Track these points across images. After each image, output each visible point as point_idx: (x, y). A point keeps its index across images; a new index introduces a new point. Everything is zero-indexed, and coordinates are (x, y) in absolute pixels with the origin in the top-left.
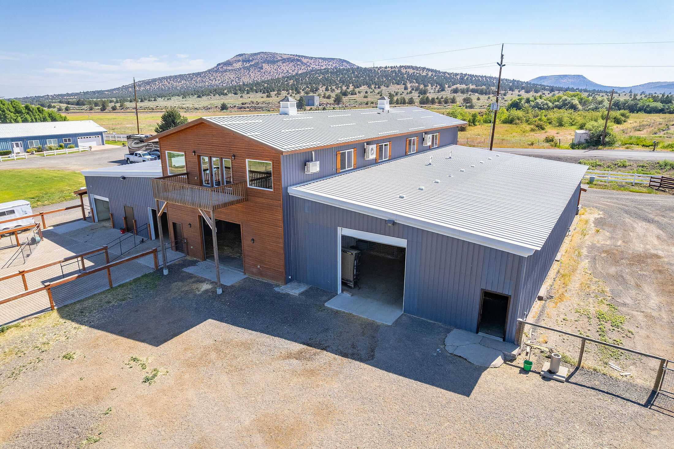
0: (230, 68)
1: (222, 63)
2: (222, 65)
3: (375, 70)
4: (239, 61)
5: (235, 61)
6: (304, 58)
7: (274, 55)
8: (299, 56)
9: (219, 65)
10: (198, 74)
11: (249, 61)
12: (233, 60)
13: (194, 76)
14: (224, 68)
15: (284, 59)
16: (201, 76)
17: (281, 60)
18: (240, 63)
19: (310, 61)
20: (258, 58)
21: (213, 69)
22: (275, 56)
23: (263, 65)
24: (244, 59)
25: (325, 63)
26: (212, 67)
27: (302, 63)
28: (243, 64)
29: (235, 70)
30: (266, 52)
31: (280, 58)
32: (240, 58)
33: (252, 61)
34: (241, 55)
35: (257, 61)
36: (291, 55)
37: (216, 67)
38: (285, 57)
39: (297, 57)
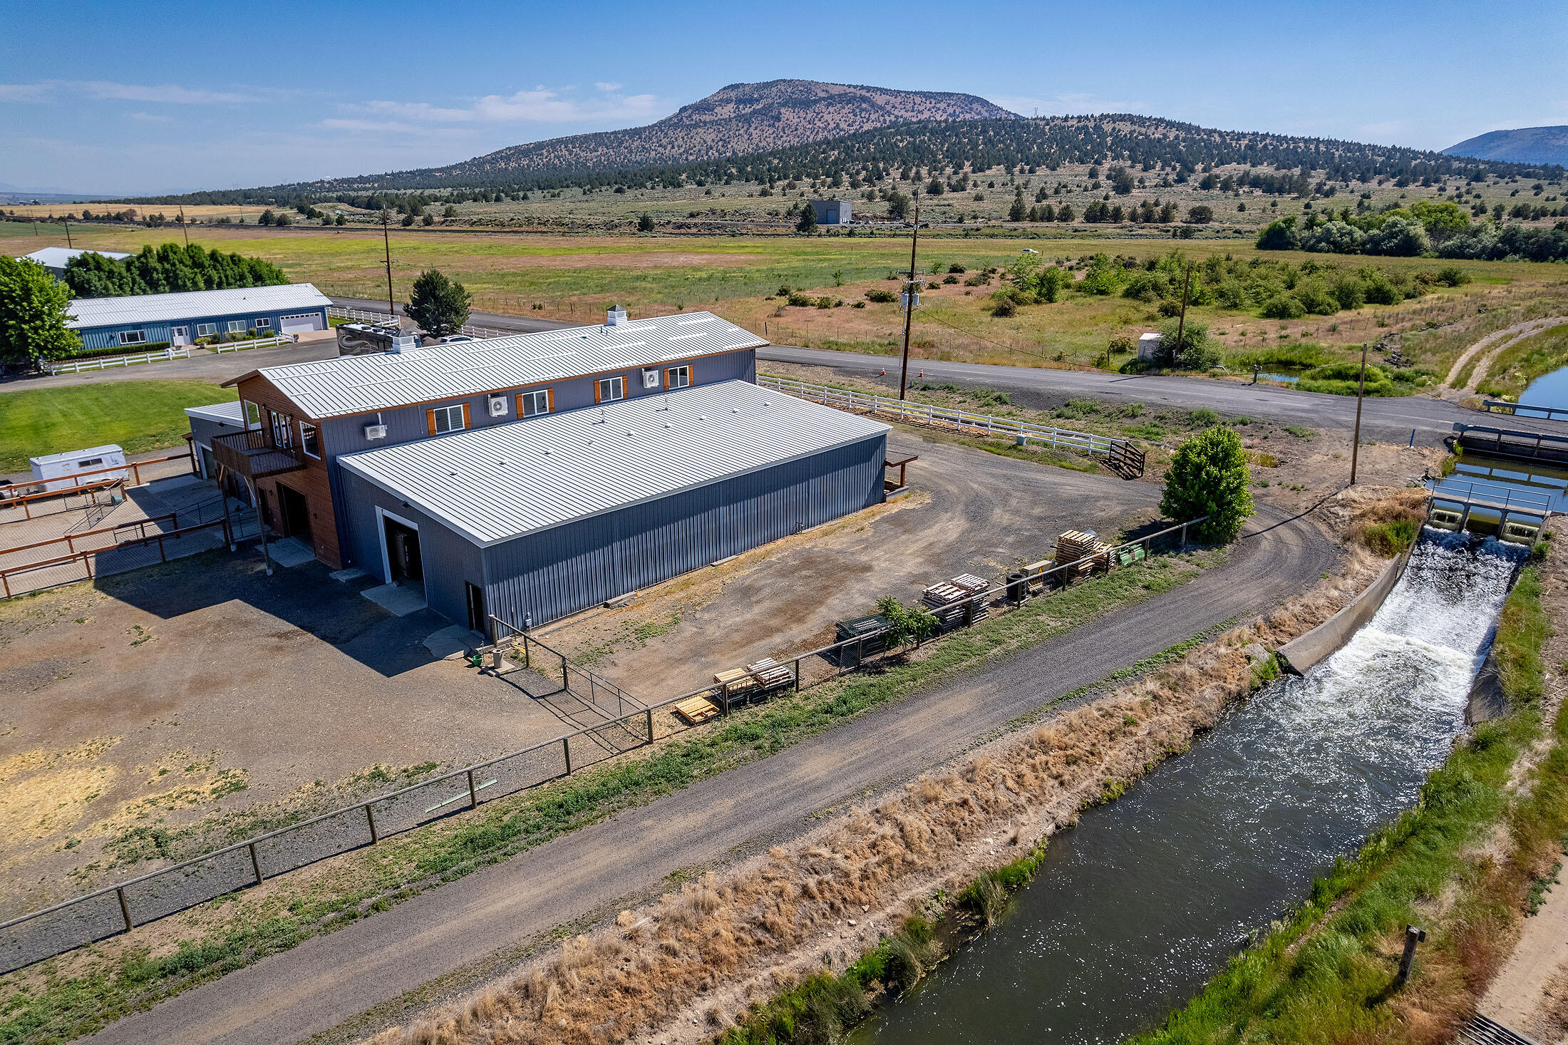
0: (707, 118)
1: (690, 107)
2: (690, 111)
3: (1037, 126)
4: (728, 101)
5: (721, 100)
6: (879, 93)
7: (809, 86)
8: (868, 89)
9: (684, 109)
10: (635, 133)
11: (751, 101)
12: (715, 98)
13: (627, 137)
14: (694, 117)
15: (831, 97)
16: (640, 138)
17: (824, 99)
18: (731, 106)
19: (892, 100)
20: (773, 95)
21: (670, 119)
22: (813, 88)
23: (783, 110)
24: (740, 95)
25: (928, 105)
26: (670, 114)
27: (873, 105)
28: (738, 108)
29: (717, 123)
30: (791, 81)
31: (823, 95)
32: (733, 94)
33: (757, 100)
34: (734, 87)
35: (770, 101)
36: (849, 86)
37: (676, 116)
38: (835, 91)
39: (864, 92)
